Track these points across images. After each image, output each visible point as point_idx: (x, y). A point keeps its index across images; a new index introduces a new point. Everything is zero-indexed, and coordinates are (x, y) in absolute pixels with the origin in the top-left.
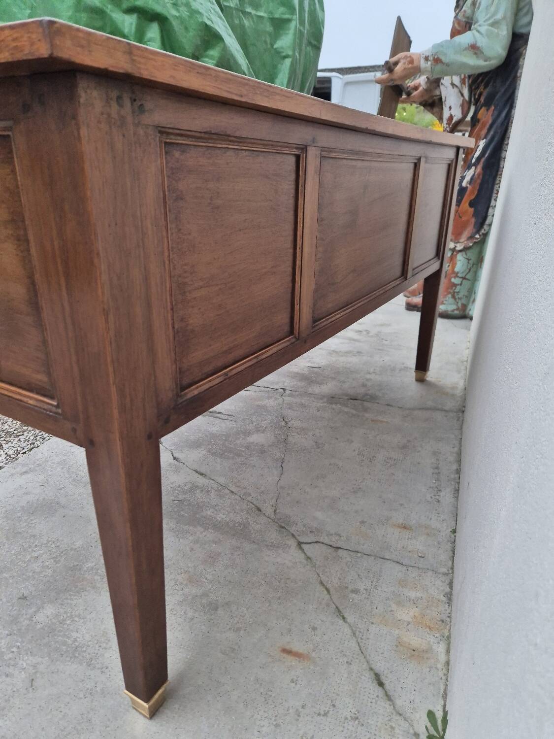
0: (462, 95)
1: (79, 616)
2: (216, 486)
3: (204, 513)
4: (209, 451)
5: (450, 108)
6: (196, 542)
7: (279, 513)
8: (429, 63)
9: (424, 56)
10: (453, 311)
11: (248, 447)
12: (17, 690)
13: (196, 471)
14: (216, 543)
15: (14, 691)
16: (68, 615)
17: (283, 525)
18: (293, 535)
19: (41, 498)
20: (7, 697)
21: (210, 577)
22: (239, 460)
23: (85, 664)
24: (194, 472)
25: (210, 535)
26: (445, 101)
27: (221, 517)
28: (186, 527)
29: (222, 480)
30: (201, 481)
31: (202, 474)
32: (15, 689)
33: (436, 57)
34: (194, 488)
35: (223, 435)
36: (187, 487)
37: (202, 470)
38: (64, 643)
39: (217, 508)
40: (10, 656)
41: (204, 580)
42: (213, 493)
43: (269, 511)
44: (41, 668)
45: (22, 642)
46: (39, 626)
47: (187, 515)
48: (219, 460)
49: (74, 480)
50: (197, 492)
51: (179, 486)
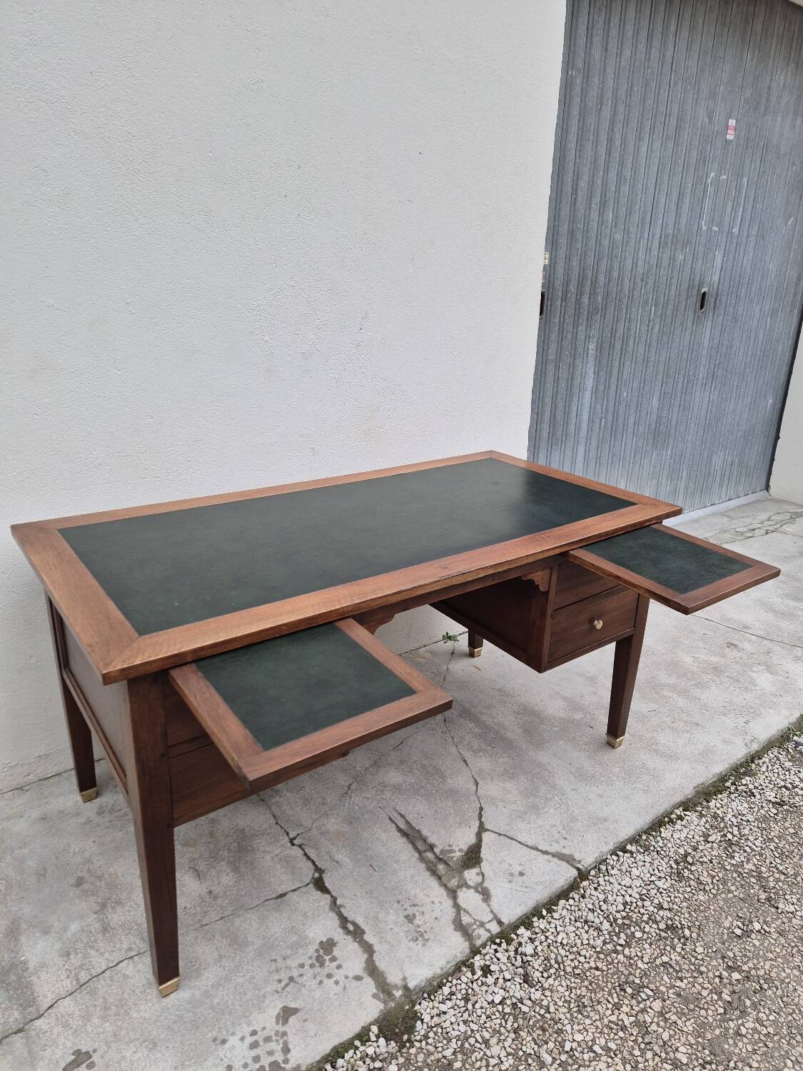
2: (460, 747)
3: (480, 730)
11: (411, 771)
13: (467, 765)
25: (484, 718)
27: (471, 725)
28: (495, 727)
29: (453, 750)
30: (467, 755)
31: (465, 761)
34: (476, 752)
36: (481, 754)
37: (462, 763)
50: (476, 747)
51: (486, 757)
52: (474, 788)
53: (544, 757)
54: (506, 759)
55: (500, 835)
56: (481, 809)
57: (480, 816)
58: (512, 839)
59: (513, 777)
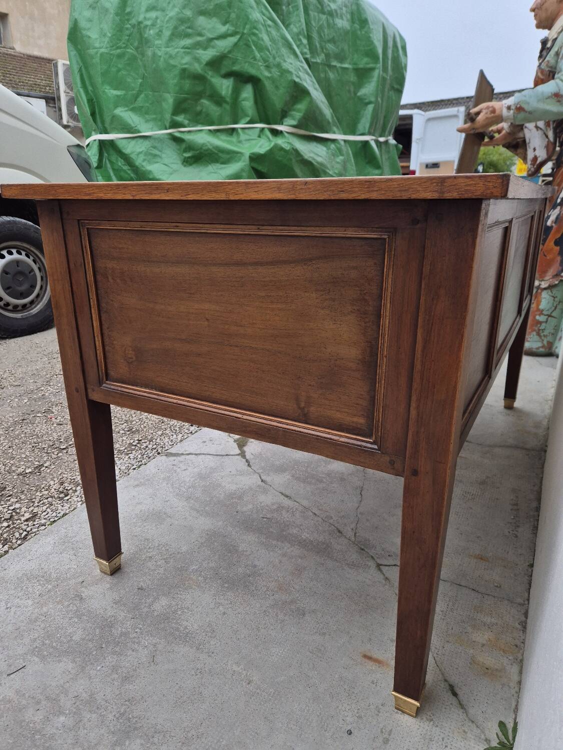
0: (547, 137)
1: (188, 608)
2: (301, 508)
3: (290, 531)
4: (293, 476)
5: (535, 149)
6: (284, 555)
7: (358, 536)
8: (512, 112)
9: (506, 105)
10: (538, 348)
11: (329, 475)
12: (142, 663)
13: (282, 494)
14: (301, 558)
15: (139, 663)
16: (179, 607)
17: (363, 547)
18: (372, 557)
19: (151, 509)
20: (134, 667)
21: (297, 587)
22: (321, 486)
23: (195, 648)
24: (280, 494)
25: (296, 551)
26: (529, 143)
27: (305, 535)
28: (274, 542)
29: (305, 503)
30: (287, 502)
31: (287, 496)
32: (140, 662)
33: (518, 106)
34: (280, 508)
35: (306, 462)
36: (275, 507)
37: (288, 493)
38: (177, 630)
39: (302, 527)
40: (135, 635)
41: (292, 589)
42: (298, 515)
43: (350, 534)
44: (160, 647)
45: (144, 625)
46: (156, 614)
47: (275, 532)
48: (302, 485)
49: (177, 495)
50: (284, 512)
51: (267, 506)
52: (263, 478)
53: (204, 523)
54: (245, 509)
55: (227, 455)
56: (249, 465)
57: (247, 461)
58: (217, 455)
59: (231, 496)
